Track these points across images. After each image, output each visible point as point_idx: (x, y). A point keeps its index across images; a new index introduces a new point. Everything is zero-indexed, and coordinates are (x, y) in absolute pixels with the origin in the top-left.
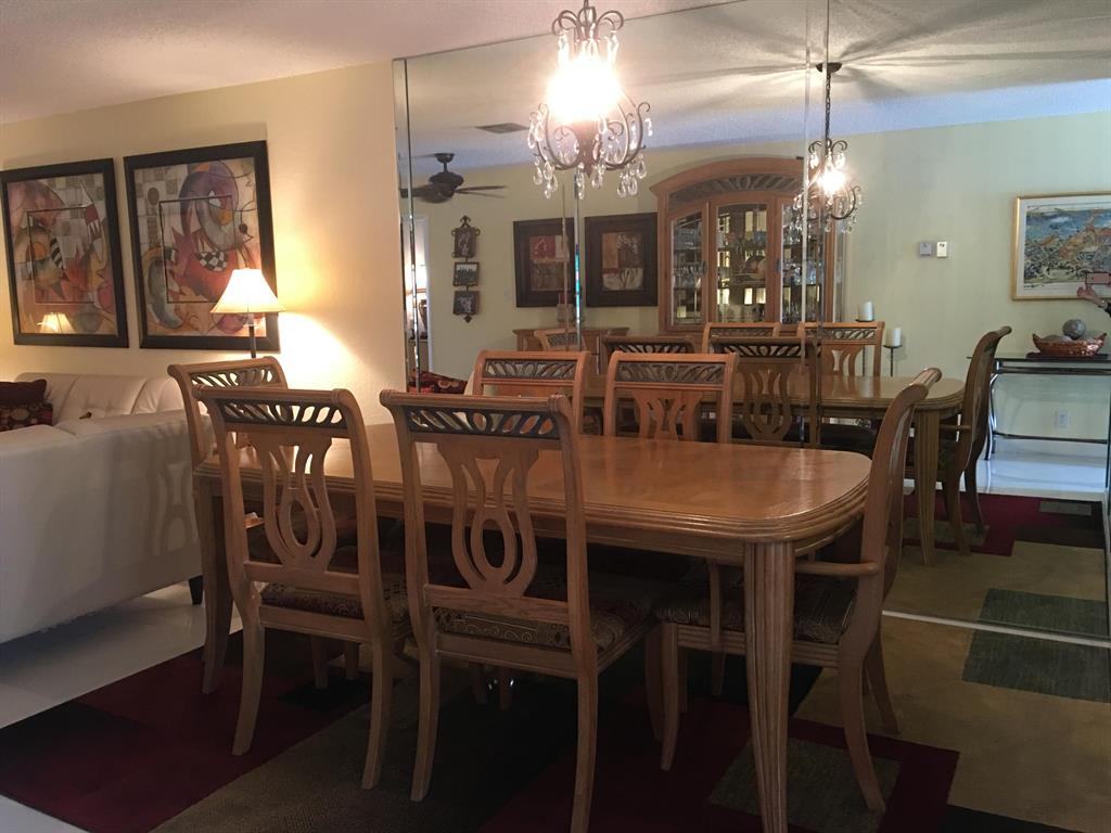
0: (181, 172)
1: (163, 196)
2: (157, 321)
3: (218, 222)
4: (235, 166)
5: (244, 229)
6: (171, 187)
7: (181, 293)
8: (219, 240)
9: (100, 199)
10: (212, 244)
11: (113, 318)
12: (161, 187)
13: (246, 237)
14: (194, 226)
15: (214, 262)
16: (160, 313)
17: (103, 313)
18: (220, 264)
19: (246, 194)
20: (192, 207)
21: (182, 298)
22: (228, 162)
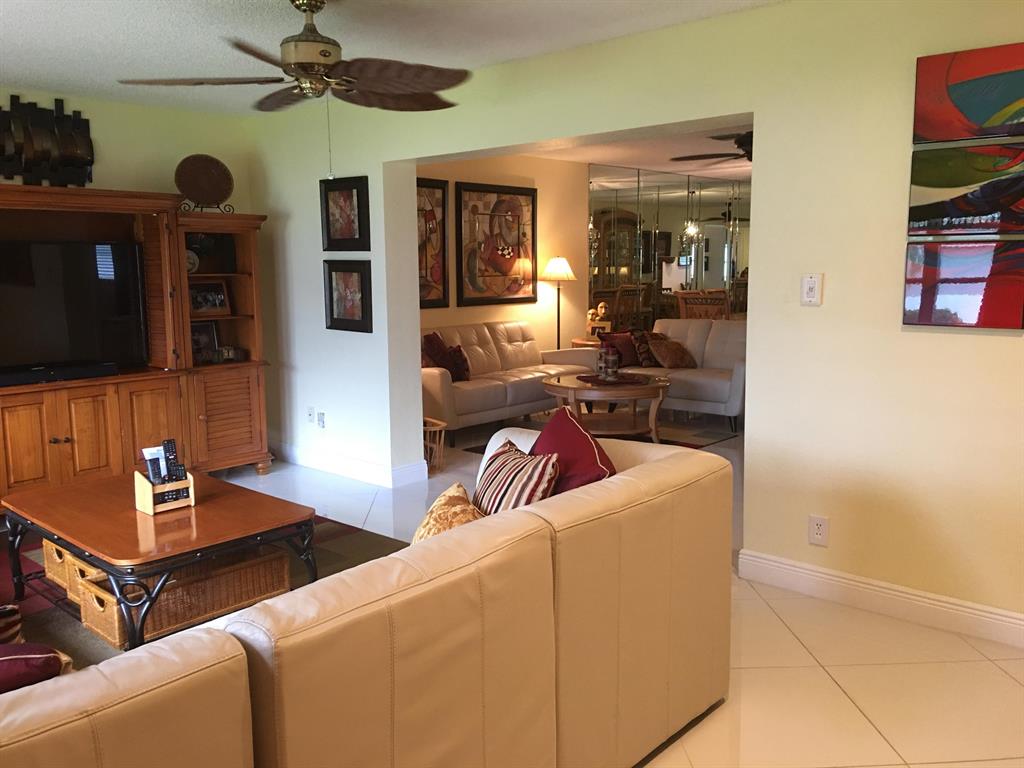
0: (493, 198)
1: (481, 210)
2: (471, 287)
3: (510, 229)
4: (523, 200)
5: (524, 235)
6: (486, 206)
7: (486, 270)
8: (509, 240)
9: (438, 206)
10: (504, 241)
11: (441, 288)
12: (480, 205)
13: (525, 239)
14: (496, 231)
15: (506, 252)
16: (473, 282)
17: (433, 284)
18: (509, 254)
19: (527, 216)
20: (496, 220)
21: (486, 274)
22: (519, 197)
